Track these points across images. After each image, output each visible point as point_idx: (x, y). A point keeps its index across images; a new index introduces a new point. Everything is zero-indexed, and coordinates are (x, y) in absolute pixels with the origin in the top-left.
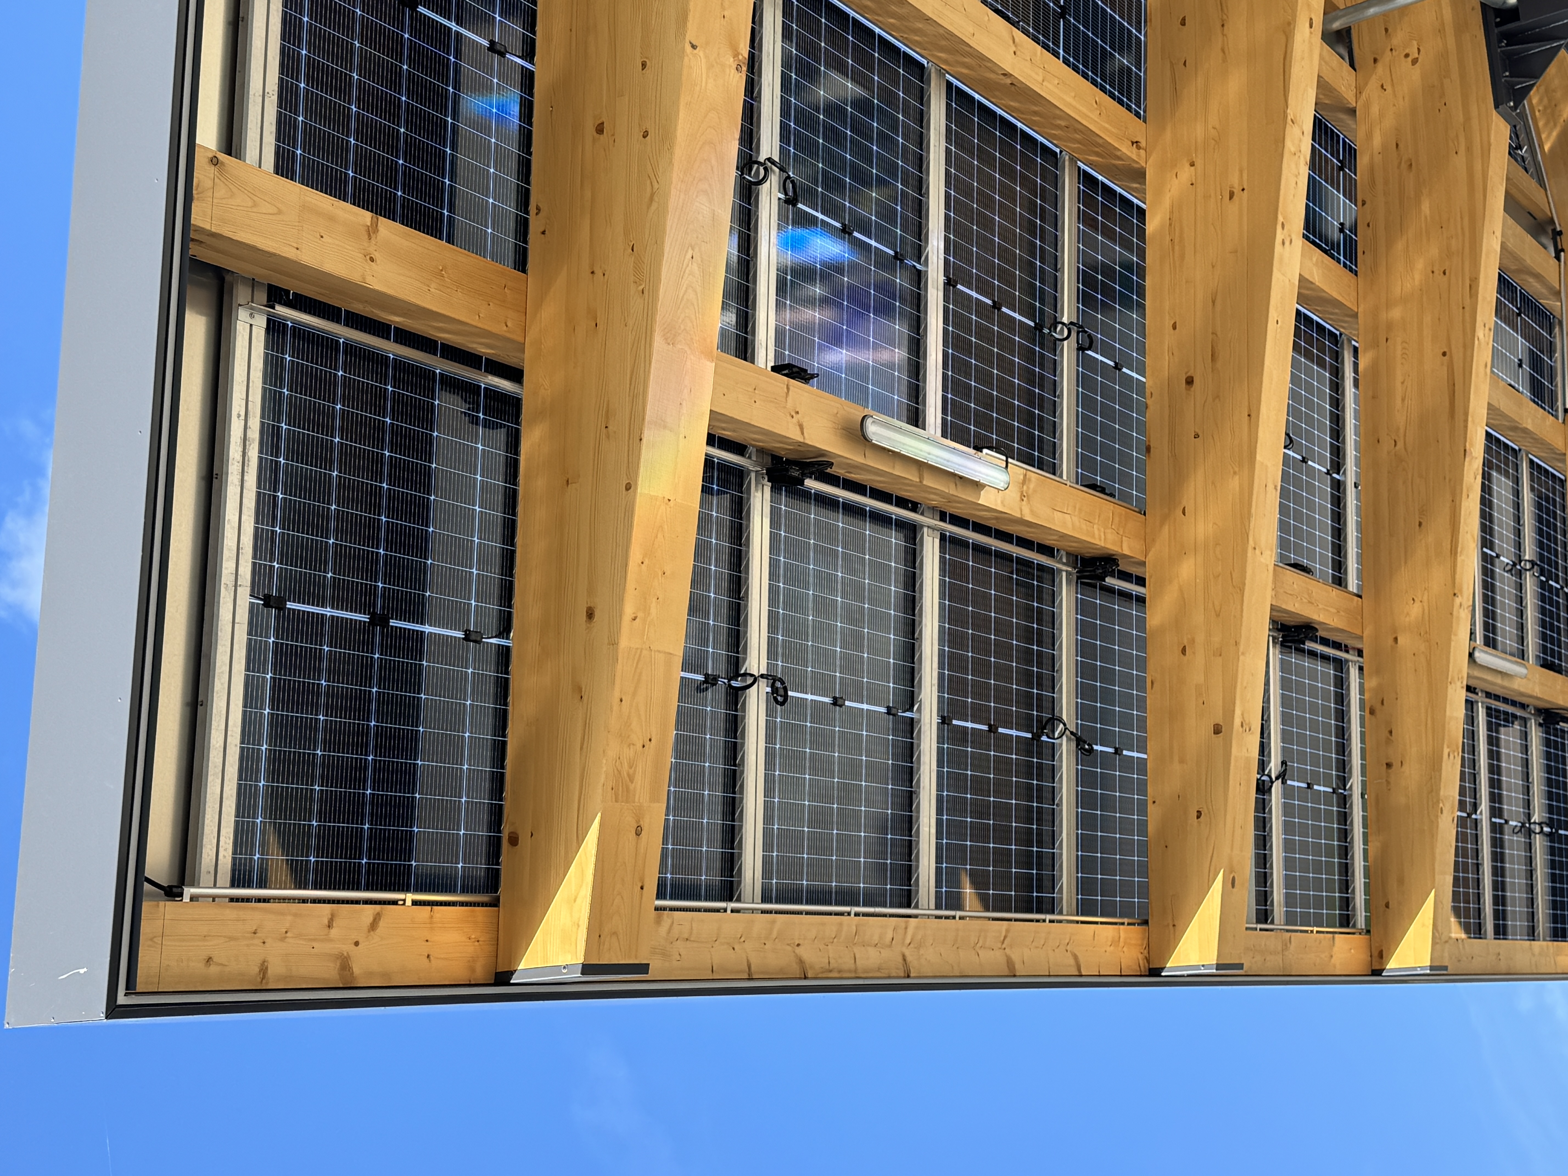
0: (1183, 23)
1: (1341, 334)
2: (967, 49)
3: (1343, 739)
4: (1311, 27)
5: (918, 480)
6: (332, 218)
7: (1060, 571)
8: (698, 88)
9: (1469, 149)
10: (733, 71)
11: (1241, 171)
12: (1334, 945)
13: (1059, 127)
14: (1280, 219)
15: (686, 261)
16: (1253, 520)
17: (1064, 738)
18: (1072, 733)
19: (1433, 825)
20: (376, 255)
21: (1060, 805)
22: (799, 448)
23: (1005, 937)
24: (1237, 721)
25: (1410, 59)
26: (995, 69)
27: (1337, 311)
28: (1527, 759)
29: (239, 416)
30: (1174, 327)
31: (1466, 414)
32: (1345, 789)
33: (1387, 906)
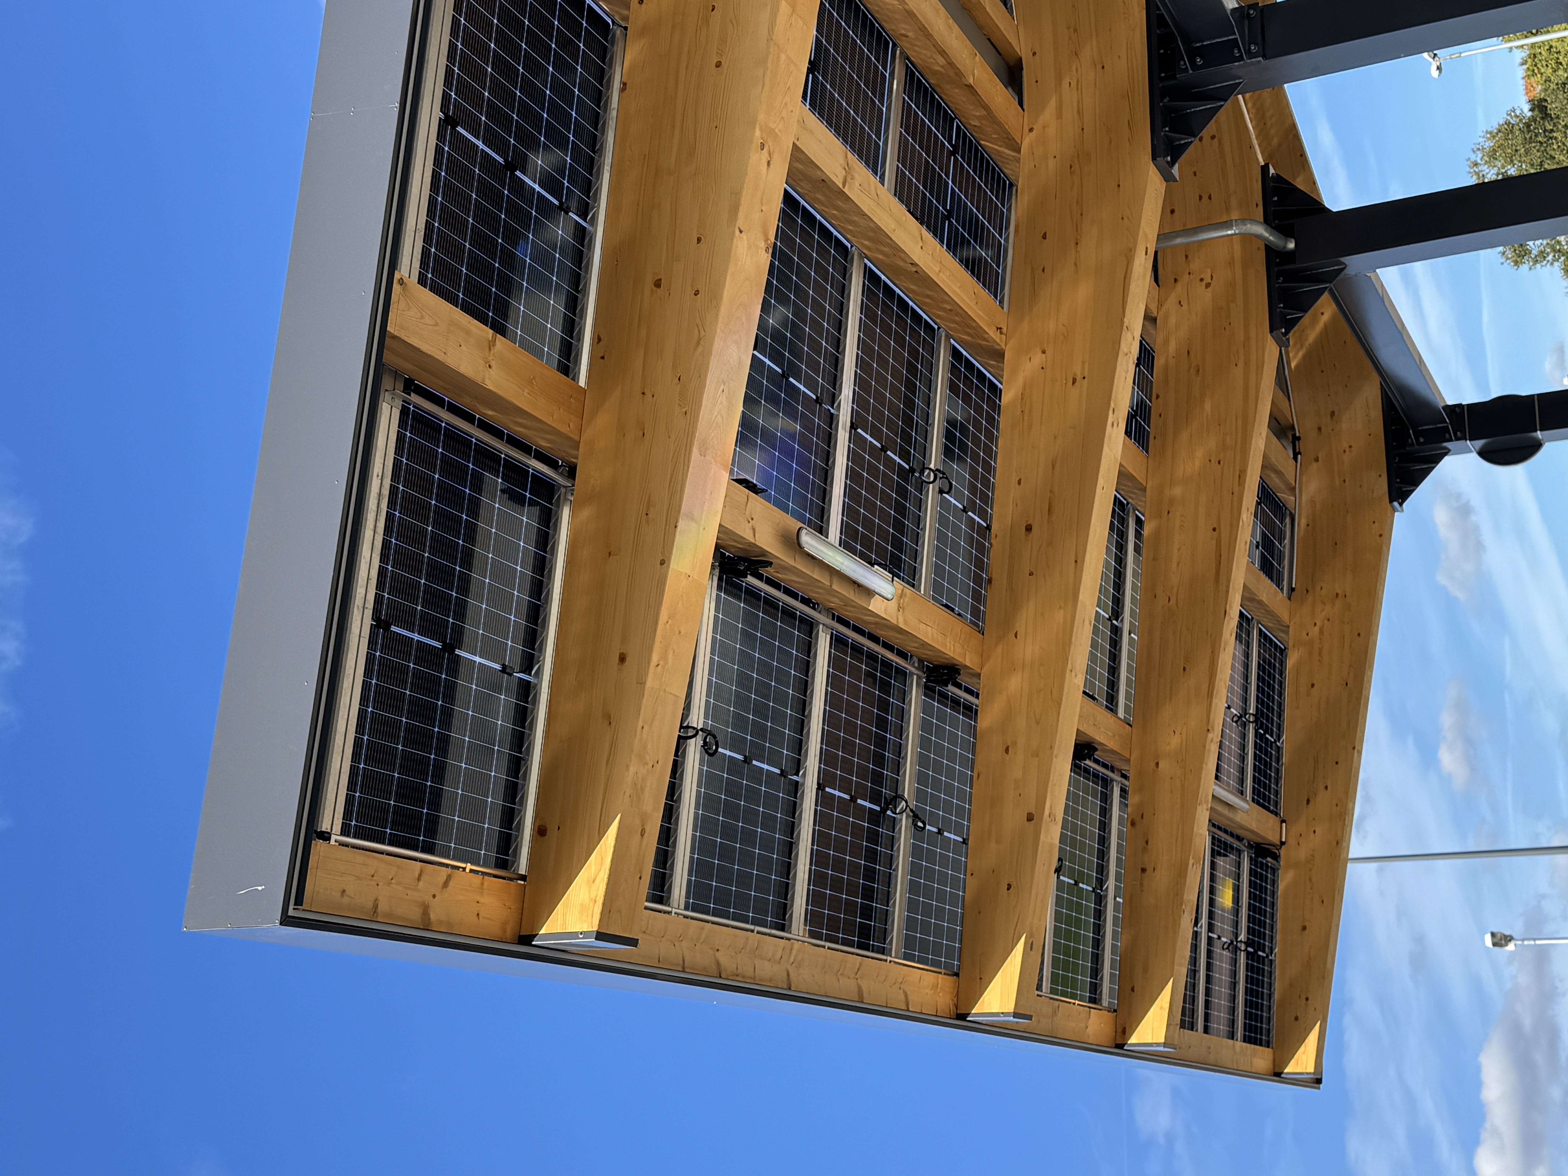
0: (1044, 237)
1: (1128, 503)
2: (889, 241)
3: (1104, 847)
4: (1146, 254)
5: (829, 584)
6: (468, 332)
7: (912, 674)
8: (740, 263)
9: (1247, 364)
10: (764, 252)
11: (1083, 363)
12: (1089, 1018)
13: (944, 309)
14: (1112, 405)
15: (719, 393)
16: (1072, 647)
17: (904, 814)
18: (911, 810)
19: (1176, 924)
20: (493, 363)
21: (896, 870)
22: (749, 548)
23: (859, 969)
24: (1047, 812)
25: (1204, 283)
26: (907, 259)
27: (1130, 484)
28: (1239, 886)
29: (378, 476)
30: (1019, 483)
31: (1229, 581)
32: (1101, 890)
33: (1133, 990)
